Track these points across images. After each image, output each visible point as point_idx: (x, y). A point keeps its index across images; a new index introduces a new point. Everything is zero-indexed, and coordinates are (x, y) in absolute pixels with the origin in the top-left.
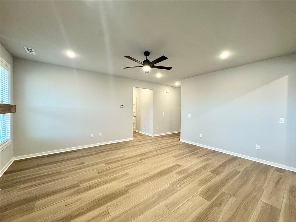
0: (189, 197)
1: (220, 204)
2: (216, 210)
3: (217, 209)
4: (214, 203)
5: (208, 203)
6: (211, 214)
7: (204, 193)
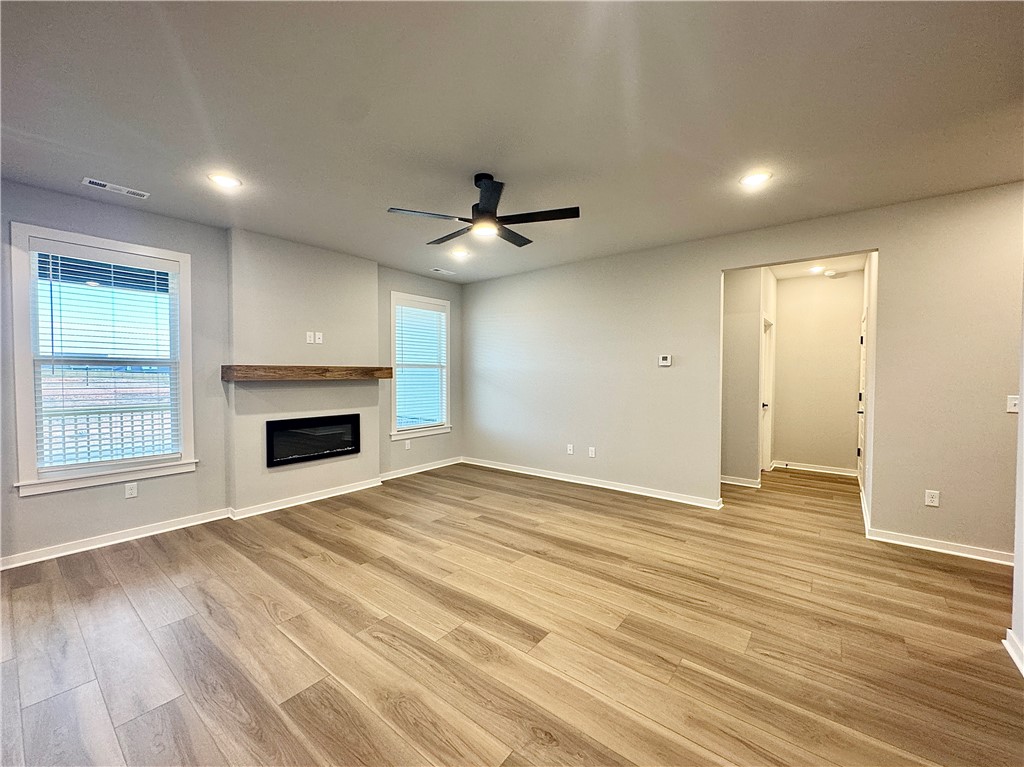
0: (319, 659)
1: (260, 738)
2: (241, 714)
3: (244, 721)
4: (273, 719)
5: (275, 701)
6: (230, 699)
7: (328, 699)
